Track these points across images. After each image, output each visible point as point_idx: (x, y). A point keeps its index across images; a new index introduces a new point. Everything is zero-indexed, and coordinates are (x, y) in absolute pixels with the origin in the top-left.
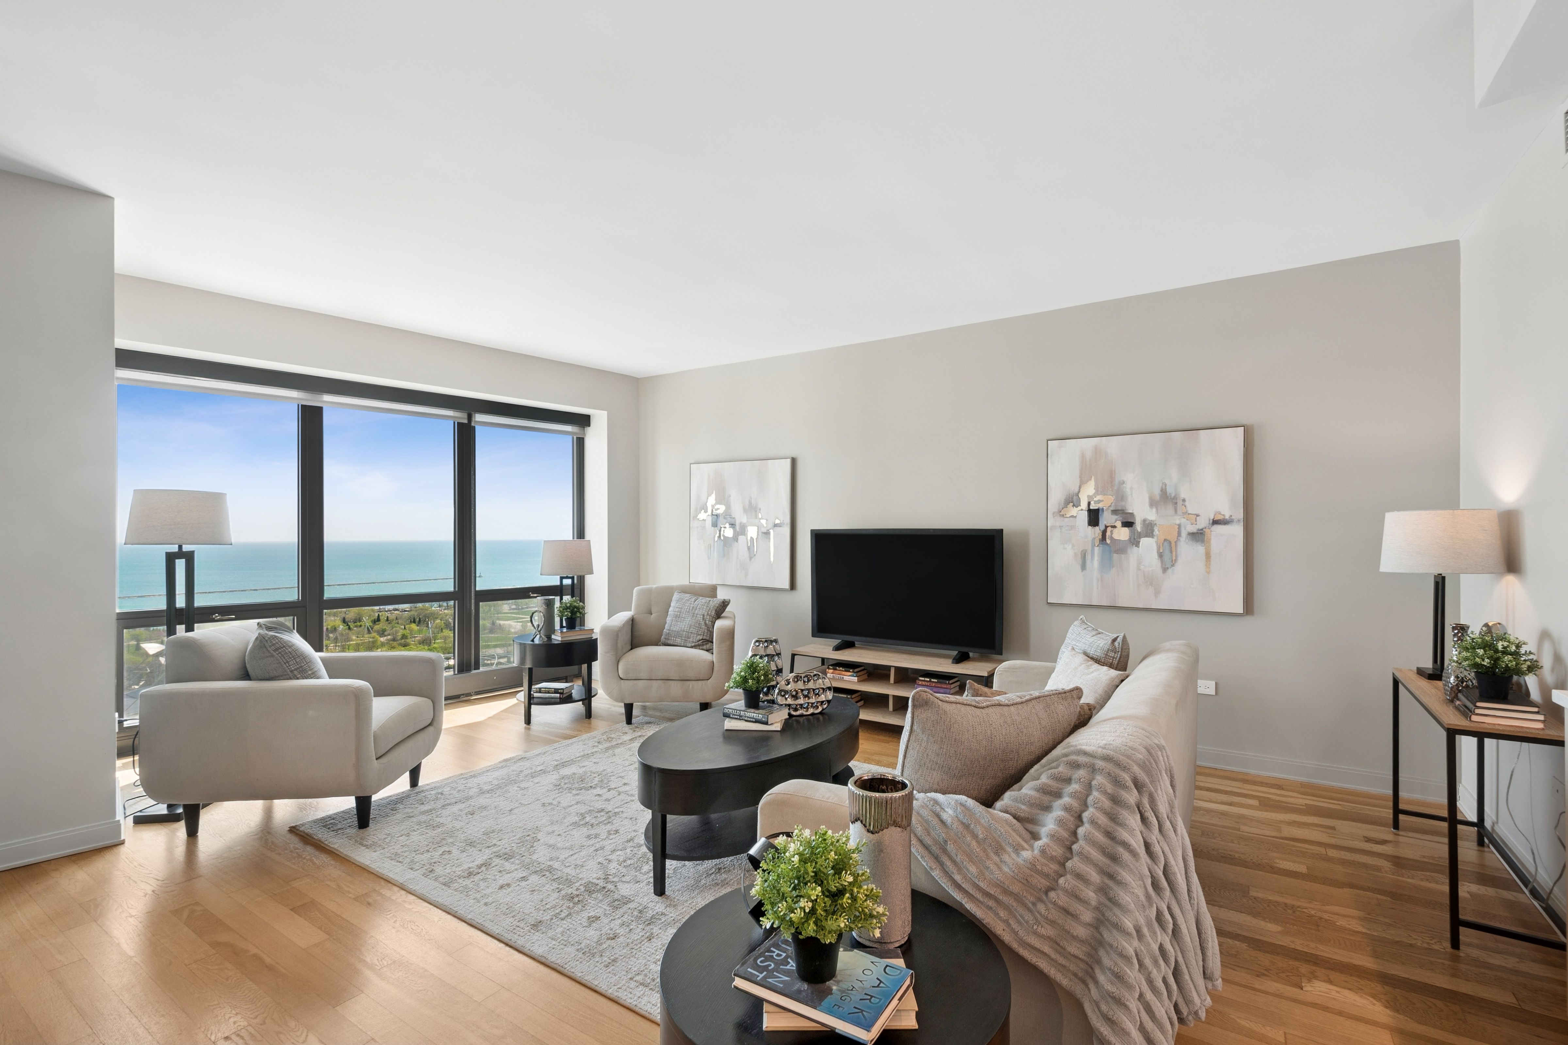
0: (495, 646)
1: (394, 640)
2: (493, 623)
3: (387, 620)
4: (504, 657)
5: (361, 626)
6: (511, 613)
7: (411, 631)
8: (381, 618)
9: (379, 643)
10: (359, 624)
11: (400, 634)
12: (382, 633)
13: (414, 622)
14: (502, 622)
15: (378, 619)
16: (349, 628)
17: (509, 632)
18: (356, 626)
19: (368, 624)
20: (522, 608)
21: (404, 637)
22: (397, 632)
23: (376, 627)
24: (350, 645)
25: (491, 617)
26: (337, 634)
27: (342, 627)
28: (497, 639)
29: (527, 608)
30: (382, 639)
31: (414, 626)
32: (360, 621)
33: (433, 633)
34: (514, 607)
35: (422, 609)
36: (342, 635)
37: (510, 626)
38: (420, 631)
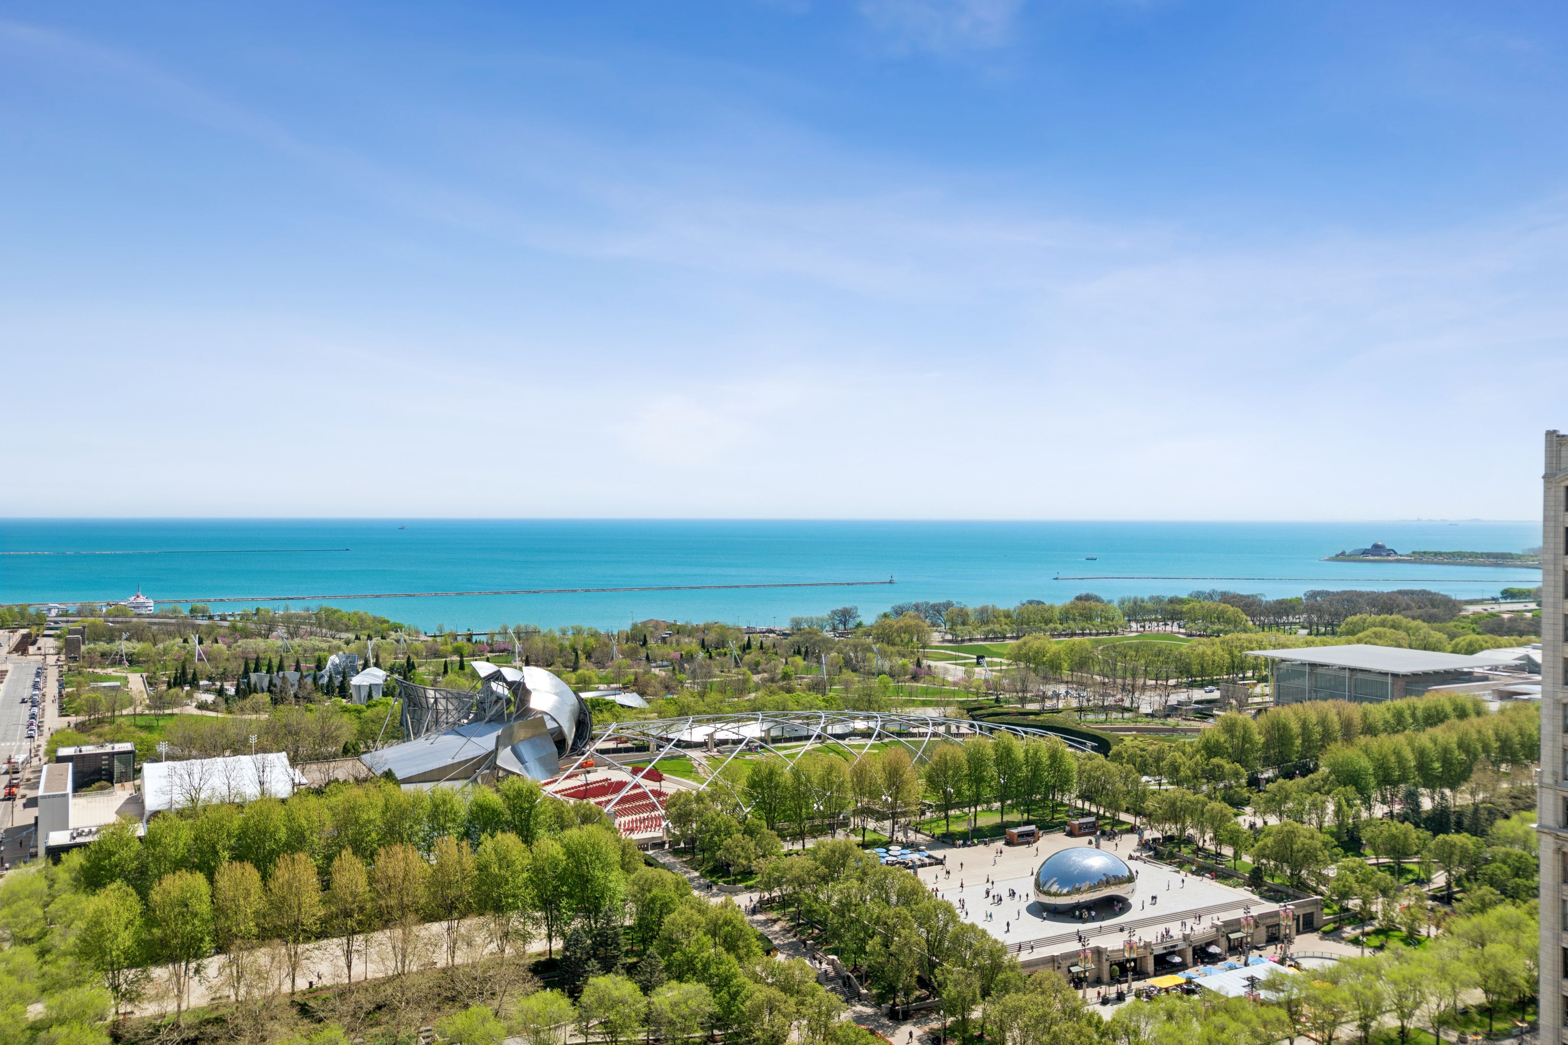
0: (924, 704)
1: (772, 680)
2: (919, 664)
3: (761, 647)
4: (940, 724)
5: (725, 654)
6: (946, 648)
7: (796, 667)
8: (753, 643)
9: (752, 684)
10: (722, 651)
11: (780, 670)
12: (755, 668)
13: (799, 653)
14: (932, 663)
15: (748, 646)
16: (710, 657)
17: (944, 682)
18: (719, 655)
19: (735, 653)
20: (963, 641)
21: (786, 676)
22: (776, 667)
23: (747, 658)
24: (712, 684)
25: (912, 653)
26: (695, 665)
27: (701, 655)
28: (926, 692)
29: (970, 640)
30: (756, 678)
31: (798, 659)
32: (723, 647)
33: (829, 674)
34: (949, 637)
35: (809, 633)
36: (701, 667)
37: (946, 671)
38: (808, 670)
